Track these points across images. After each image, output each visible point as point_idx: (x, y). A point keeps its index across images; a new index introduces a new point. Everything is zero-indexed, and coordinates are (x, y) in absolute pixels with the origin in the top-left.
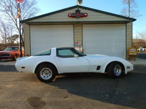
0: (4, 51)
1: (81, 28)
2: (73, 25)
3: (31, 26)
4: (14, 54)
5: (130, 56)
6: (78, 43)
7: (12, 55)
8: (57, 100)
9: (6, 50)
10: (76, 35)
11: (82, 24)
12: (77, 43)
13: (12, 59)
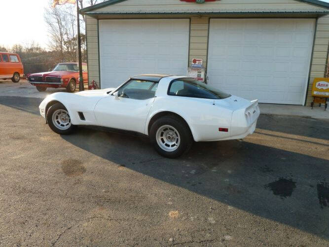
0: (52, 72)
1: (206, 27)
2: (188, 20)
3: (100, 21)
4: (68, 79)
5: (315, 97)
6: (197, 62)
7: (64, 79)
8: (106, 168)
9: (56, 70)
10: (193, 43)
11: (209, 19)
12: (195, 61)
13: (65, 89)
